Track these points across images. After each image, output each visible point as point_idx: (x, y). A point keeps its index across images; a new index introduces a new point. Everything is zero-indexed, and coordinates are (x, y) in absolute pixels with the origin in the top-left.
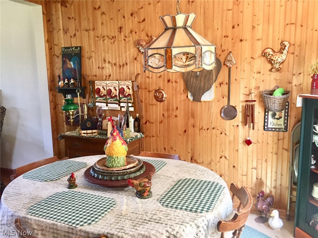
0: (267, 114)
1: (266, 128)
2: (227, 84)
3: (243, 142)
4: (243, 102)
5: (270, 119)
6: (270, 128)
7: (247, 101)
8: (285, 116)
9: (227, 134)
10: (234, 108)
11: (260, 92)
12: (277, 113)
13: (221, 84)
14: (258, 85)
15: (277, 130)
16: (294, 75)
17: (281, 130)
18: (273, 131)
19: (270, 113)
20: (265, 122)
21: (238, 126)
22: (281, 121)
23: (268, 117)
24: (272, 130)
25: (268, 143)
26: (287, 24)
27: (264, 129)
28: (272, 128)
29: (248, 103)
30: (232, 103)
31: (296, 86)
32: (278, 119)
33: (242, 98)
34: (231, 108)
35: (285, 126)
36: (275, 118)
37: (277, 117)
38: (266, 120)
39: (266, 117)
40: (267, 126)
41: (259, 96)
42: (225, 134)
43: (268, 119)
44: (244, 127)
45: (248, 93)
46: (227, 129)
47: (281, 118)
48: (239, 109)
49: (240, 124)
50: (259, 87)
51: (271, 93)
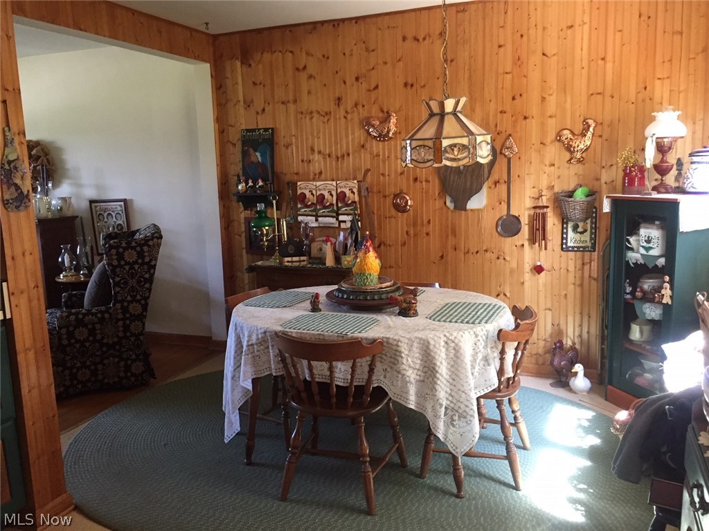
0: (565, 226)
1: (564, 248)
2: (505, 182)
3: (531, 270)
4: (529, 209)
5: (571, 234)
6: (570, 247)
7: (535, 208)
8: (592, 228)
9: (508, 258)
10: (517, 218)
11: (554, 194)
12: (581, 224)
13: (496, 183)
14: (551, 183)
15: (581, 249)
16: (603, 167)
17: (587, 249)
18: (576, 251)
19: (570, 225)
20: (563, 238)
21: (523, 245)
22: (587, 237)
23: (567, 231)
24: (573, 249)
25: (568, 270)
26: (592, 94)
27: (562, 249)
28: (573, 247)
29: (538, 211)
30: (514, 212)
31: (606, 183)
32: (581, 233)
33: (529, 203)
34: (512, 219)
35: (592, 243)
36: (577, 232)
37: (580, 229)
38: (565, 236)
39: (565, 231)
40: (566, 243)
41: (554, 199)
42: (504, 259)
43: (567, 233)
44: (532, 248)
45: (537, 196)
46: (507, 250)
47: (585, 231)
48: (525, 220)
49: (526, 244)
50: (553, 186)
51: (571, 194)
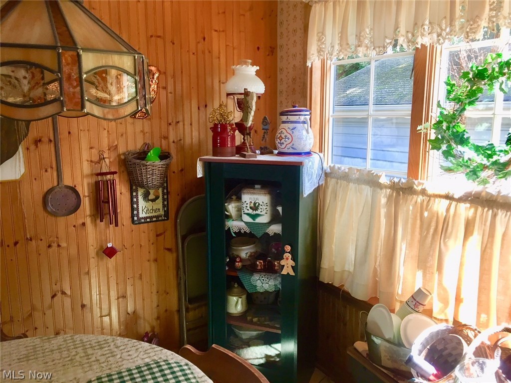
0: (134, 194)
1: (134, 219)
2: (50, 141)
3: (97, 254)
5: (142, 203)
6: (142, 218)
8: (163, 194)
9: (64, 244)
10: (73, 190)
11: (119, 156)
12: (152, 192)
13: (37, 142)
14: (114, 142)
15: (154, 219)
16: (170, 124)
17: (160, 218)
18: (148, 222)
19: (141, 192)
20: (133, 209)
21: (84, 224)
22: (159, 204)
24: (146, 220)
25: (141, 246)
26: (152, 36)
27: (133, 222)
30: (67, 181)
31: (174, 142)
33: (87, 168)
34: (66, 190)
35: (165, 211)
36: (149, 200)
38: (135, 206)
39: (135, 200)
40: (138, 215)
41: (119, 162)
42: (59, 246)
43: (137, 203)
44: (96, 225)
45: (96, 159)
46: (62, 234)
48: (84, 190)
49: (88, 221)
50: (116, 146)
